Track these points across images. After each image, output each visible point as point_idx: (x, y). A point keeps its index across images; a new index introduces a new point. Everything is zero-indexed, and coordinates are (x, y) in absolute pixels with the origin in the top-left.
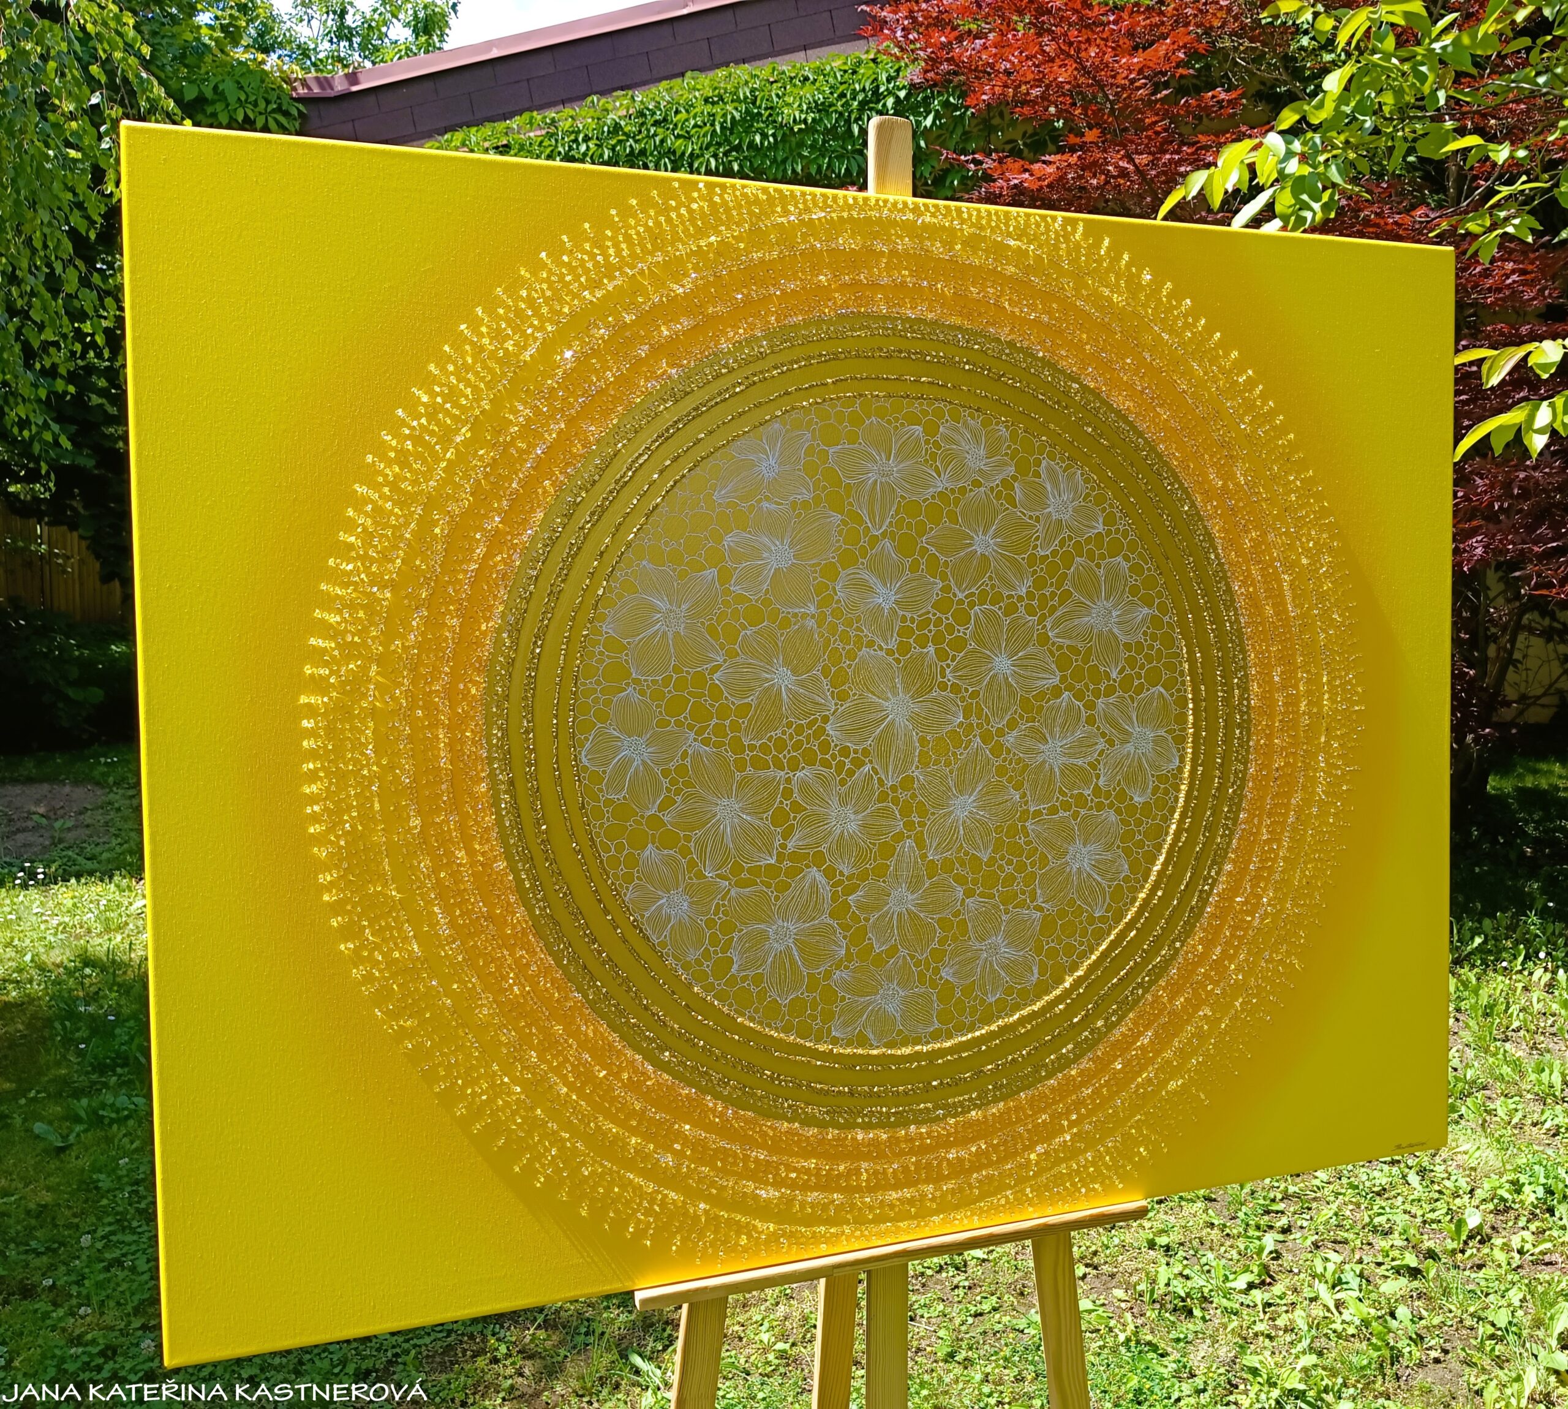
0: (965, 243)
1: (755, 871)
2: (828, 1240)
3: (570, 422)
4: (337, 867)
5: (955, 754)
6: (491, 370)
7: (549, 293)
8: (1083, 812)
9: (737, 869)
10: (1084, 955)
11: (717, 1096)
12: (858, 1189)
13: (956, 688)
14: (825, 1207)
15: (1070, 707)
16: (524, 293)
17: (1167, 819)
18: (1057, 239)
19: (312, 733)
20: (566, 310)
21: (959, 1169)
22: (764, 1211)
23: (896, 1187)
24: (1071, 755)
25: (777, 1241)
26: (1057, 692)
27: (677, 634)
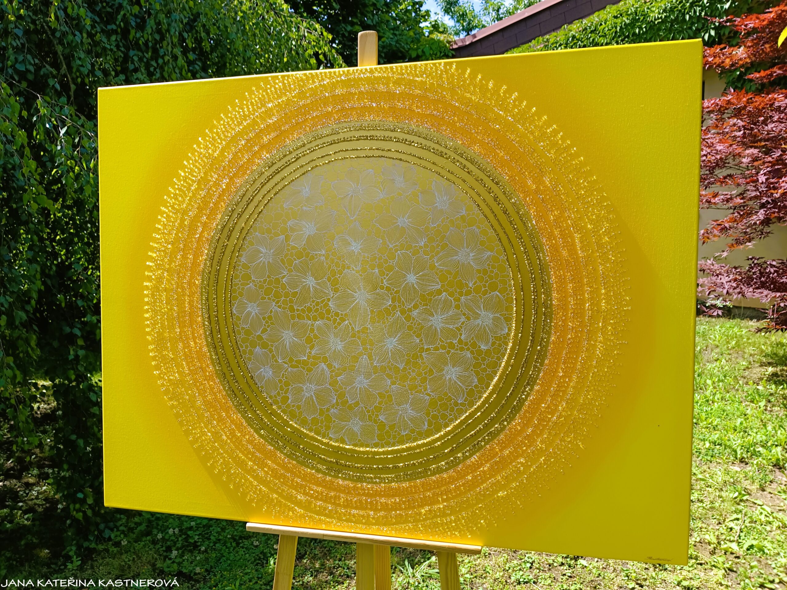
0: (394, 83)
1: (298, 362)
2: (326, 523)
3: (231, 179)
4: (154, 344)
5: (387, 318)
6: (204, 161)
7: (224, 129)
8: (452, 351)
9: (291, 360)
10: (452, 421)
11: (282, 452)
12: (339, 505)
13: (388, 289)
14: (325, 509)
15: (446, 301)
16: (215, 130)
17: (500, 359)
18: (442, 74)
19: (147, 296)
20: (229, 135)
21: (385, 508)
22: (299, 504)
23: (356, 508)
24: (446, 323)
25: (304, 518)
26: (439, 292)
27: (269, 262)
